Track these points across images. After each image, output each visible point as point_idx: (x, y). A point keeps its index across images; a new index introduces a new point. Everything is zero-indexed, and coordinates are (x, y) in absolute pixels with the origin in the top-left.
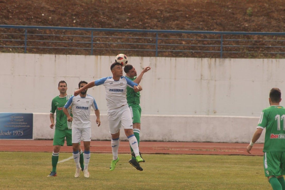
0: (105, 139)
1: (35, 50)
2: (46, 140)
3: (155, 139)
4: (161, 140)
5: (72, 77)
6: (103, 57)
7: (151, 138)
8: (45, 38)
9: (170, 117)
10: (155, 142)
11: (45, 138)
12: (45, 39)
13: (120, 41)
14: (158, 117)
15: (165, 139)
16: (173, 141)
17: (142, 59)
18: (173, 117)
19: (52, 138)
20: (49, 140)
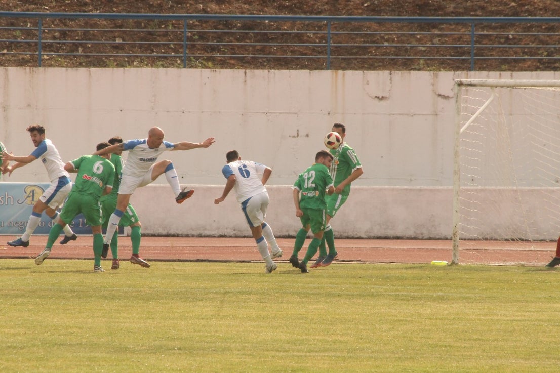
0: (286, 234)
1: (232, 62)
2: (154, 236)
3: (399, 234)
4: (412, 237)
5: (280, 113)
6: (349, 73)
7: (390, 233)
8: (270, 38)
9: (431, 190)
10: (399, 241)
11: (152, 232)
12: (271, 41)
13: (439, 40)
14: (406, 190)
15: (422, 234)
16: (438, 237)
17: (436, 76)
18: (438, 190)
19: (168, 233)
20: (160, 236)
